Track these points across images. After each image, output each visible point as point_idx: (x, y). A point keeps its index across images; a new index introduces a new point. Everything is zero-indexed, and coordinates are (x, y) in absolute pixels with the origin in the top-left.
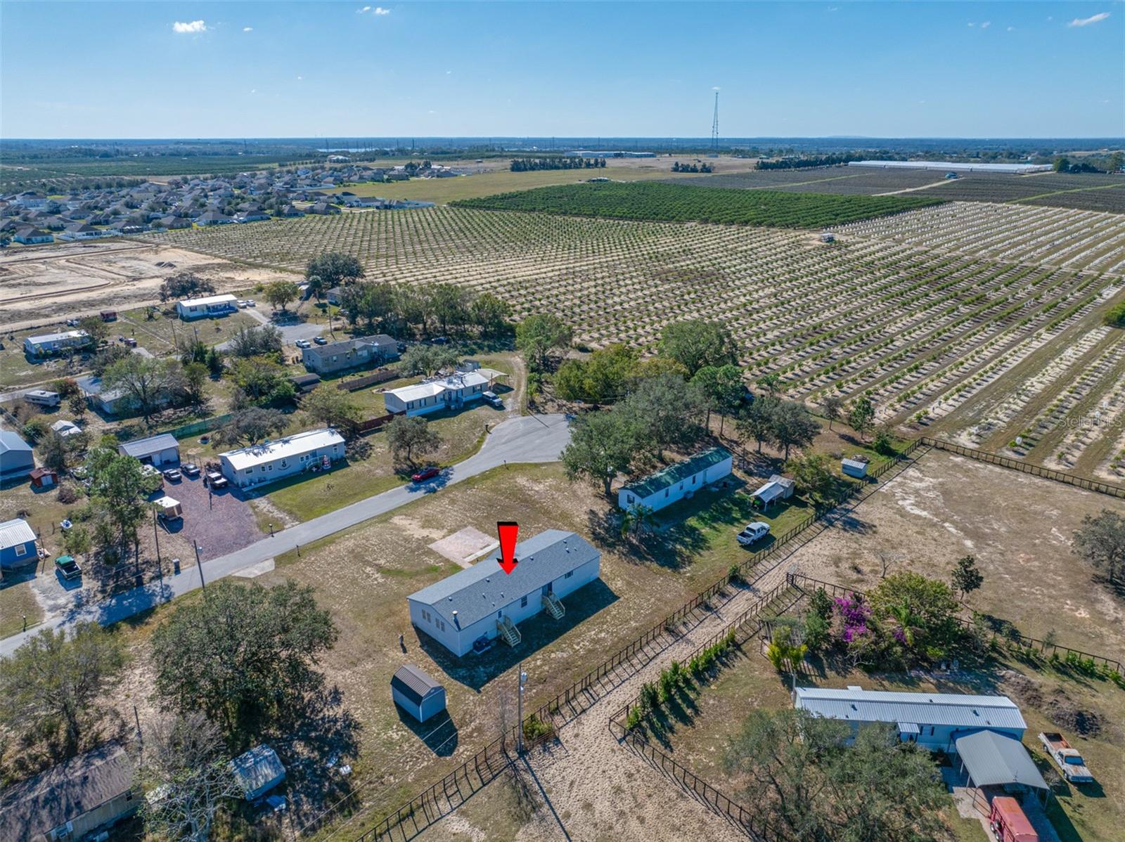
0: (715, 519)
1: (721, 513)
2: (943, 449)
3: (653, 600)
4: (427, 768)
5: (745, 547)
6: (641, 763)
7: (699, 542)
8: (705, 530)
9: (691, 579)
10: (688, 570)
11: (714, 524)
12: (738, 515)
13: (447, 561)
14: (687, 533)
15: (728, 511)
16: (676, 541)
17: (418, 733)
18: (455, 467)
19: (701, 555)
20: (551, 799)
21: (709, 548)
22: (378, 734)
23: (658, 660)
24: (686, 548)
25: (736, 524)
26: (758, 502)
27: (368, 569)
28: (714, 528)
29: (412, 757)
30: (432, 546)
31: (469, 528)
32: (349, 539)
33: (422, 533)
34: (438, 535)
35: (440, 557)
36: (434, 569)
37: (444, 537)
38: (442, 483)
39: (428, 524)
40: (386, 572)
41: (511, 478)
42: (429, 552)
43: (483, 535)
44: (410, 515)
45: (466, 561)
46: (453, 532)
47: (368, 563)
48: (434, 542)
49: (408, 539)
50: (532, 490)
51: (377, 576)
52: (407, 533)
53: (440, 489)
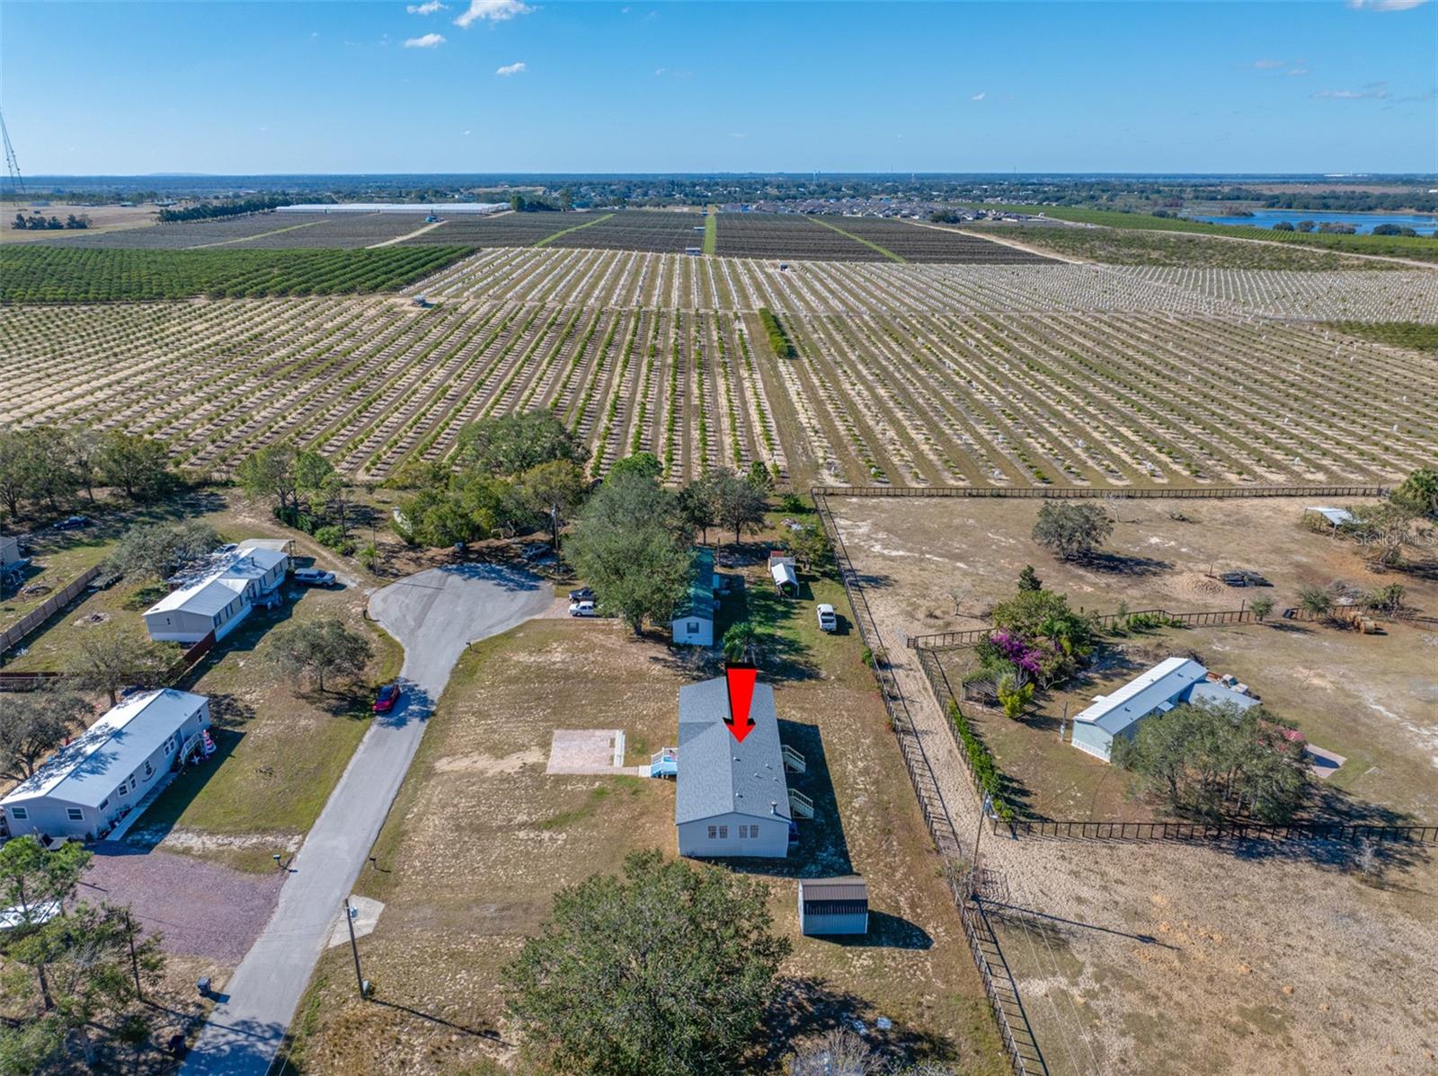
0: (771, 619)
1: (766, 611)
2: (832, 494)
3: (844, 713)
4: (935, 966)
5: (831, 632)
6: (1053, 844)
7: (793, 646)
8: (780, 633)
9: (839, 679)
10: (825, 674)
11: (779, 624)
12: (782, 608)
13: (596, 777)
14: (770, 642)
15: (769, 607)
16: (773, 652)
17: (878, 944)
18: (403, 674)
19: (813, 656)
20: (1053, 915)
21: (808, 647)
22: (849, 972)
23: (932, 761)
24: (791, 655)
25: (792, 616)
26: (788, 589)
27: (522, 834)
28: (782, 627)
29: (911, 967)
30: (549, 771)
31: (557, 732)
32: (420, 817)
33: (512, 764)
34: (533, 756)
35: (583, 778)
36: (601, 793)
37: (547, 756)
38: (424, 700)
39: (498, 751)
40: (549, 825)
41: (504, 660)
42: (560, 779)
43: (587, 732)
44: (452, 753)
45: (618, 766)
46: (545, 745)
47: (507, 828)
48: (544, 766)
49: (505, 778)
50: (554, 663)
51: (546, 835)
52: (490, 773)
53: (433, 708)
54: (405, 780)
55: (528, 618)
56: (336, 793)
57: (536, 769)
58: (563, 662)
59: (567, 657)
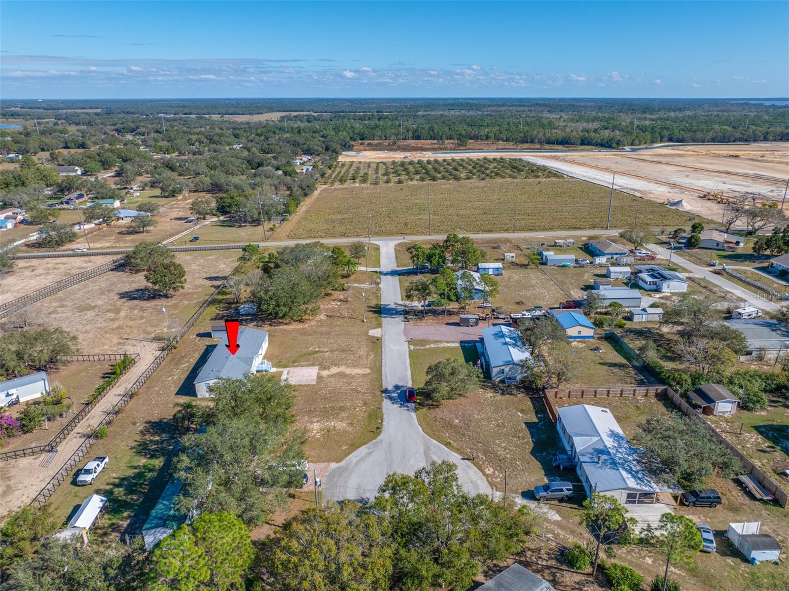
0: (140, 475)
1: (135, 485)
3: (153, 402)
7: (143, 449)
8: (143, 461)
10: (140, 427)
11: (136, 471)
12: (117, 491)
13: (296, 366)
14: (157, 451)
15: (130, 490)
16: (162, 443)
19: (136, 441)
21: (132, 448)
24: (151, 441)
25: (117, 481)
27: (326, 350)
28: (136, 468)
30: (317, 367)
31: (314, 383)
32: (368, 355)
33: (334, 370)
34: (325, 373)
35: (302, 366)
36: (294, 362)
37: (318, 374)
38: (391, 398)
39: (342, 375)
40: (316, 352)
41: (351, 424)
42: (313, 365)
43: (299, 383)
44: (364, 375)
45: (285, 371)
46: (320, 377)
47: (332, 351)
48: (320, 369)
49: (337, 365)
50: (318, 422)
51: (317, 349)
52: (344, 367)
53: (384, 395)
54: (381, 366)
55: (342, 463)
56: (408, 361)
57: (323, 367)
58: (312, 422)
59: (310, 426)
